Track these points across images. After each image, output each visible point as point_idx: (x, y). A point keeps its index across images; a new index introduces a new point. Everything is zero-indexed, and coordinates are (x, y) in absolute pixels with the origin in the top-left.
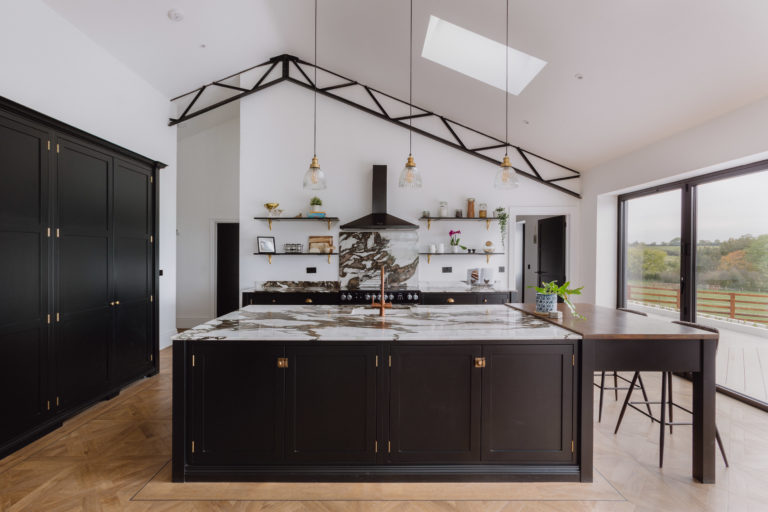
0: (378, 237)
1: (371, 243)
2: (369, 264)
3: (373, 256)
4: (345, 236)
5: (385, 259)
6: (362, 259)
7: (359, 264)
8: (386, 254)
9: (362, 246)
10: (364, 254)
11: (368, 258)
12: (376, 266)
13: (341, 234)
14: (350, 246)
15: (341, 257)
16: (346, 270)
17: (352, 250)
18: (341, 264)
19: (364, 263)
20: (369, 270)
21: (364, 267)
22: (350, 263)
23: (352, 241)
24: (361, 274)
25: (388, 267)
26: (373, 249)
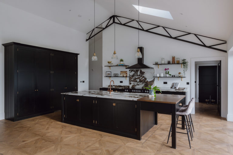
0: (141, 71)
1: (139, 73)
2: (138, 80)
3: (140, 77)
4: (131, 71)
5: (143, 79)
6: (136, 79)
7: (135, 80)
8: (144, 77)
9: (136, 74)
10: (137, 77)
11: (138, 78)
12: (140, 81)
13: (130, 70)
14: (132, 74)
15: (130, 78)
16: (131, 82)
17: (133, 76)
18: (130, 80)
19: (137, 80)
20: (138, 82)
21: (137, 81)
22: (132, 80)
23: (133, 73)
24: (136, 83)
25: (145, 81)
26: (139, 75)
